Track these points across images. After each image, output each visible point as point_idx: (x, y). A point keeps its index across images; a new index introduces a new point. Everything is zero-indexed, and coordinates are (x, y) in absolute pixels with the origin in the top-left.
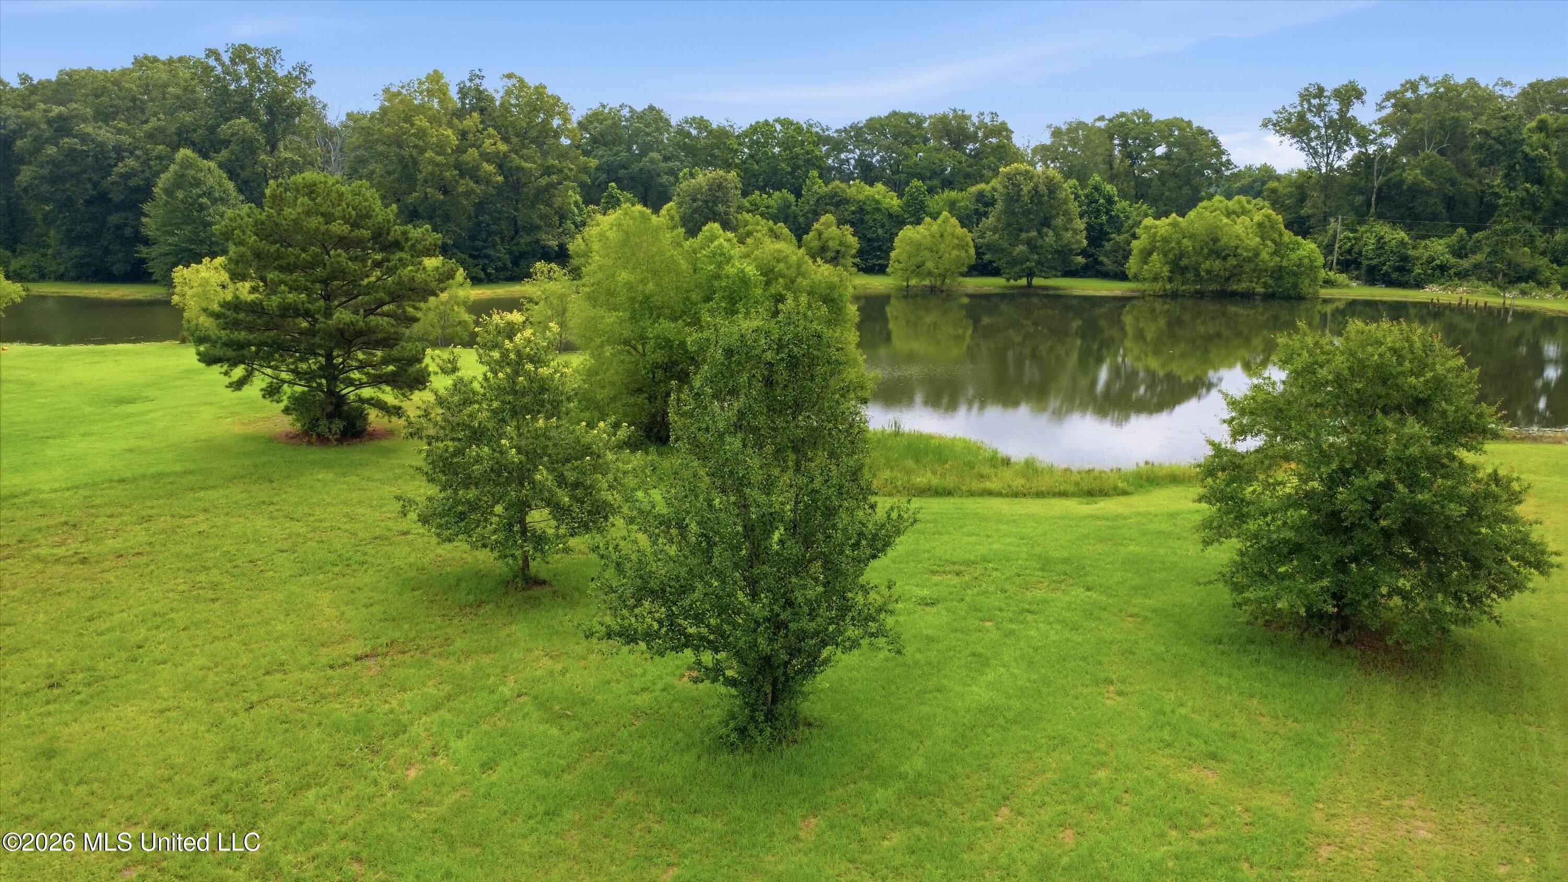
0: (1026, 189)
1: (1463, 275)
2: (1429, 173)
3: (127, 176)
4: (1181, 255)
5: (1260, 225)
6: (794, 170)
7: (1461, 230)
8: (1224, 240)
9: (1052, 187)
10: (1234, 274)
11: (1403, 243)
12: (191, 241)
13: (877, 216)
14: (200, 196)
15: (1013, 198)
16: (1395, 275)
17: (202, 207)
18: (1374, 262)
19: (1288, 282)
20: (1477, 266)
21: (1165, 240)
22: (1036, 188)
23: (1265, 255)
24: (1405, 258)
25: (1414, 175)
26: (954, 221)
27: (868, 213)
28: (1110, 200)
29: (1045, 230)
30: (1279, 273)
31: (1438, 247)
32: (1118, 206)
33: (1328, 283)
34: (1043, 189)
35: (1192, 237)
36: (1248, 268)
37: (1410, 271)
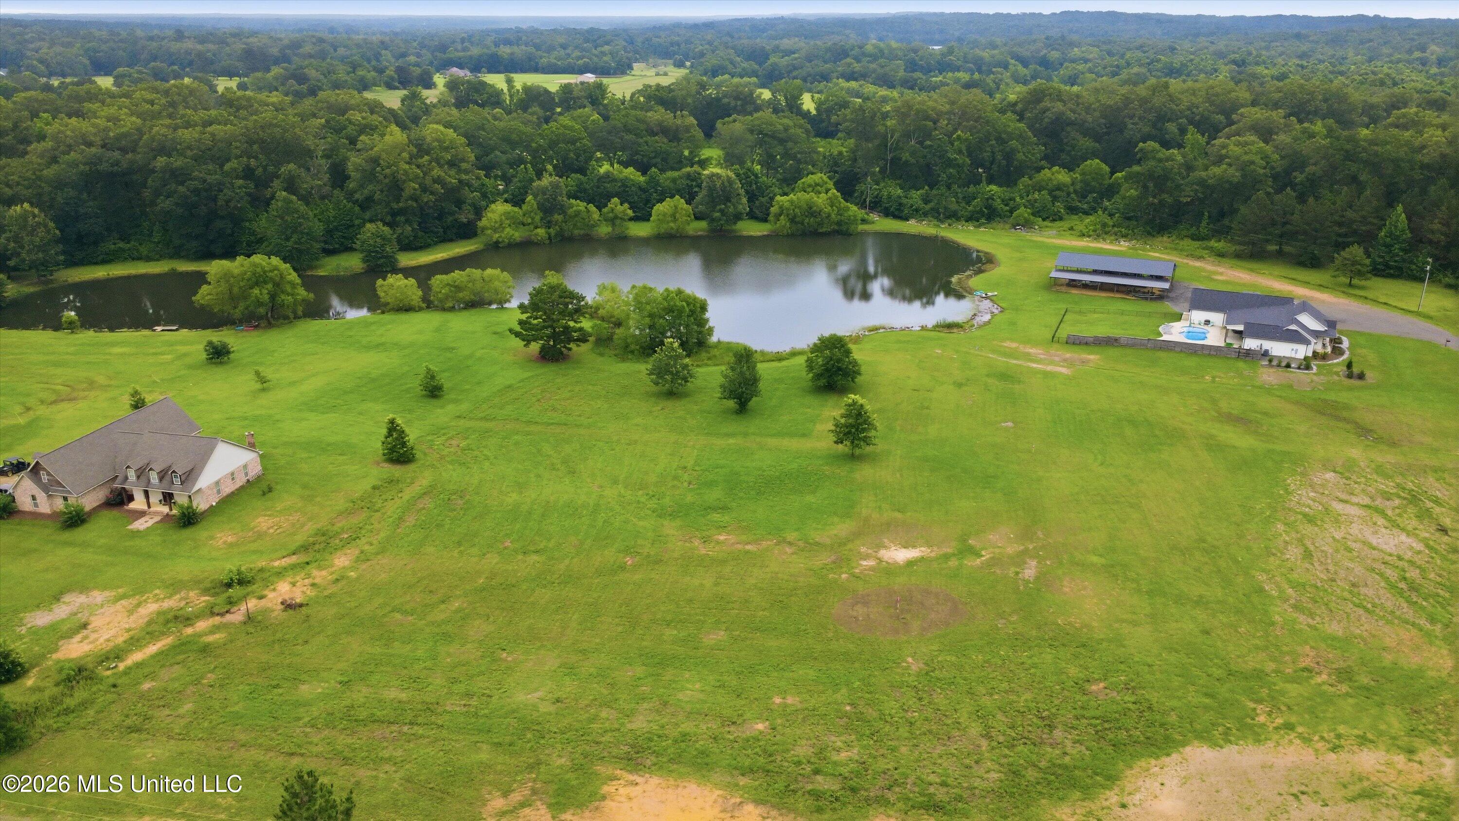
0: (718, 184)
1: (925, 214)
2: (913, 154)
3: (228, 202)
4: (795, 216)
5: (830, 198)
6: (578, 157)
7: (926, 187)
8: (815, 208)
9: (730, 181)
10: (821, 224)
11: (900, 197)
12: (296, 243)
13: (633, 188)
14: (299, 218)
15: (711, 189)
16: (896, 213)
17: (300, 224)
18: (887, 205)
19: (844, 228)
20: (932, 209)
21: (788, 209)
22: (723, 183)
23: (833, 216)
24: (900, 204)
25: (906, 156)
26: (683, 201)
27: (627, 186)
28: (756, 176)
29: (729, 204)
30: (839, 223)
31: (916, 196)
32: (761, 180)
33: (864, 221)
34: (726, 184)
35: (799, 207)
36: (826, 221)
37: (903, 211)
